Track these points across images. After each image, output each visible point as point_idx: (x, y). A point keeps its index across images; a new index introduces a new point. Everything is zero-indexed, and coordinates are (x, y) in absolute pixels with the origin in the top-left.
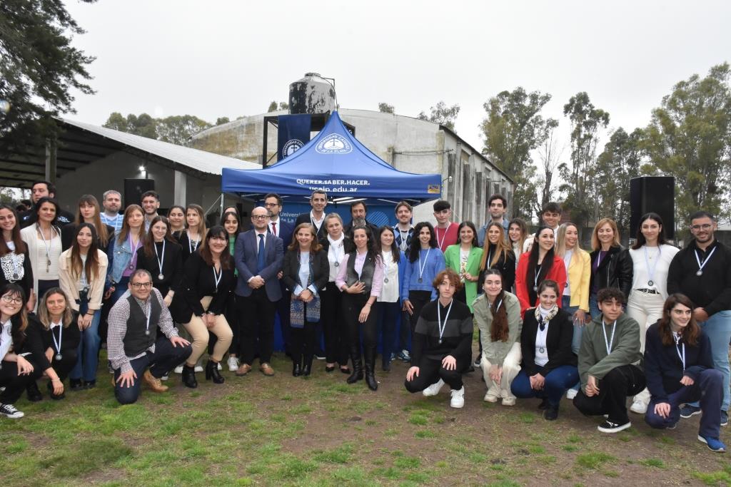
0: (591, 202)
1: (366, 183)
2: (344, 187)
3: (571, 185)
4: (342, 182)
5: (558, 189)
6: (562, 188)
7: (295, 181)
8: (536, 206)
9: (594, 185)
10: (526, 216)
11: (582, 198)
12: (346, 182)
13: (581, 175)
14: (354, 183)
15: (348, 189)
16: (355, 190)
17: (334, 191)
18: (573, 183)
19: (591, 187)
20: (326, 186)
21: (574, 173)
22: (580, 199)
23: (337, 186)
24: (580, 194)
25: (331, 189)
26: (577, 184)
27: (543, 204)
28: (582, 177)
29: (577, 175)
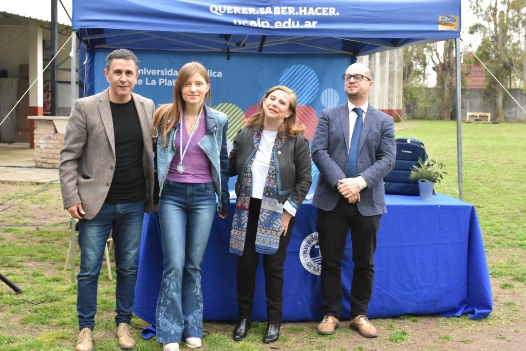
0: (515, 51)
1: (332, 12)
2: (295, 19)
3: (486, 24)
4: (291, 10)
5: (468, 30)
6: (474, 29)
7: (207, 9)
8: (435, 57)
9: (520, 25)
10: (419, 73)
11: (503, 45)
12: (297, 10)
13: (501, 10)
14: (312, 12)
15: (302, 23)
16: (313, 25)
17: (276, 26)
18: (489, 21)
19: (517, 26)
20: (263, 18)
21: (490, 7)
22: (500, 46)
23: (283, 18)
24: (500, 37)
25: (271, 24)
26: (495, 24)
27: (445, 54)
28: (502, 12)
29: (495, 9)
